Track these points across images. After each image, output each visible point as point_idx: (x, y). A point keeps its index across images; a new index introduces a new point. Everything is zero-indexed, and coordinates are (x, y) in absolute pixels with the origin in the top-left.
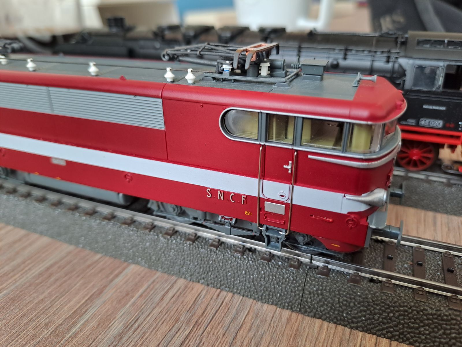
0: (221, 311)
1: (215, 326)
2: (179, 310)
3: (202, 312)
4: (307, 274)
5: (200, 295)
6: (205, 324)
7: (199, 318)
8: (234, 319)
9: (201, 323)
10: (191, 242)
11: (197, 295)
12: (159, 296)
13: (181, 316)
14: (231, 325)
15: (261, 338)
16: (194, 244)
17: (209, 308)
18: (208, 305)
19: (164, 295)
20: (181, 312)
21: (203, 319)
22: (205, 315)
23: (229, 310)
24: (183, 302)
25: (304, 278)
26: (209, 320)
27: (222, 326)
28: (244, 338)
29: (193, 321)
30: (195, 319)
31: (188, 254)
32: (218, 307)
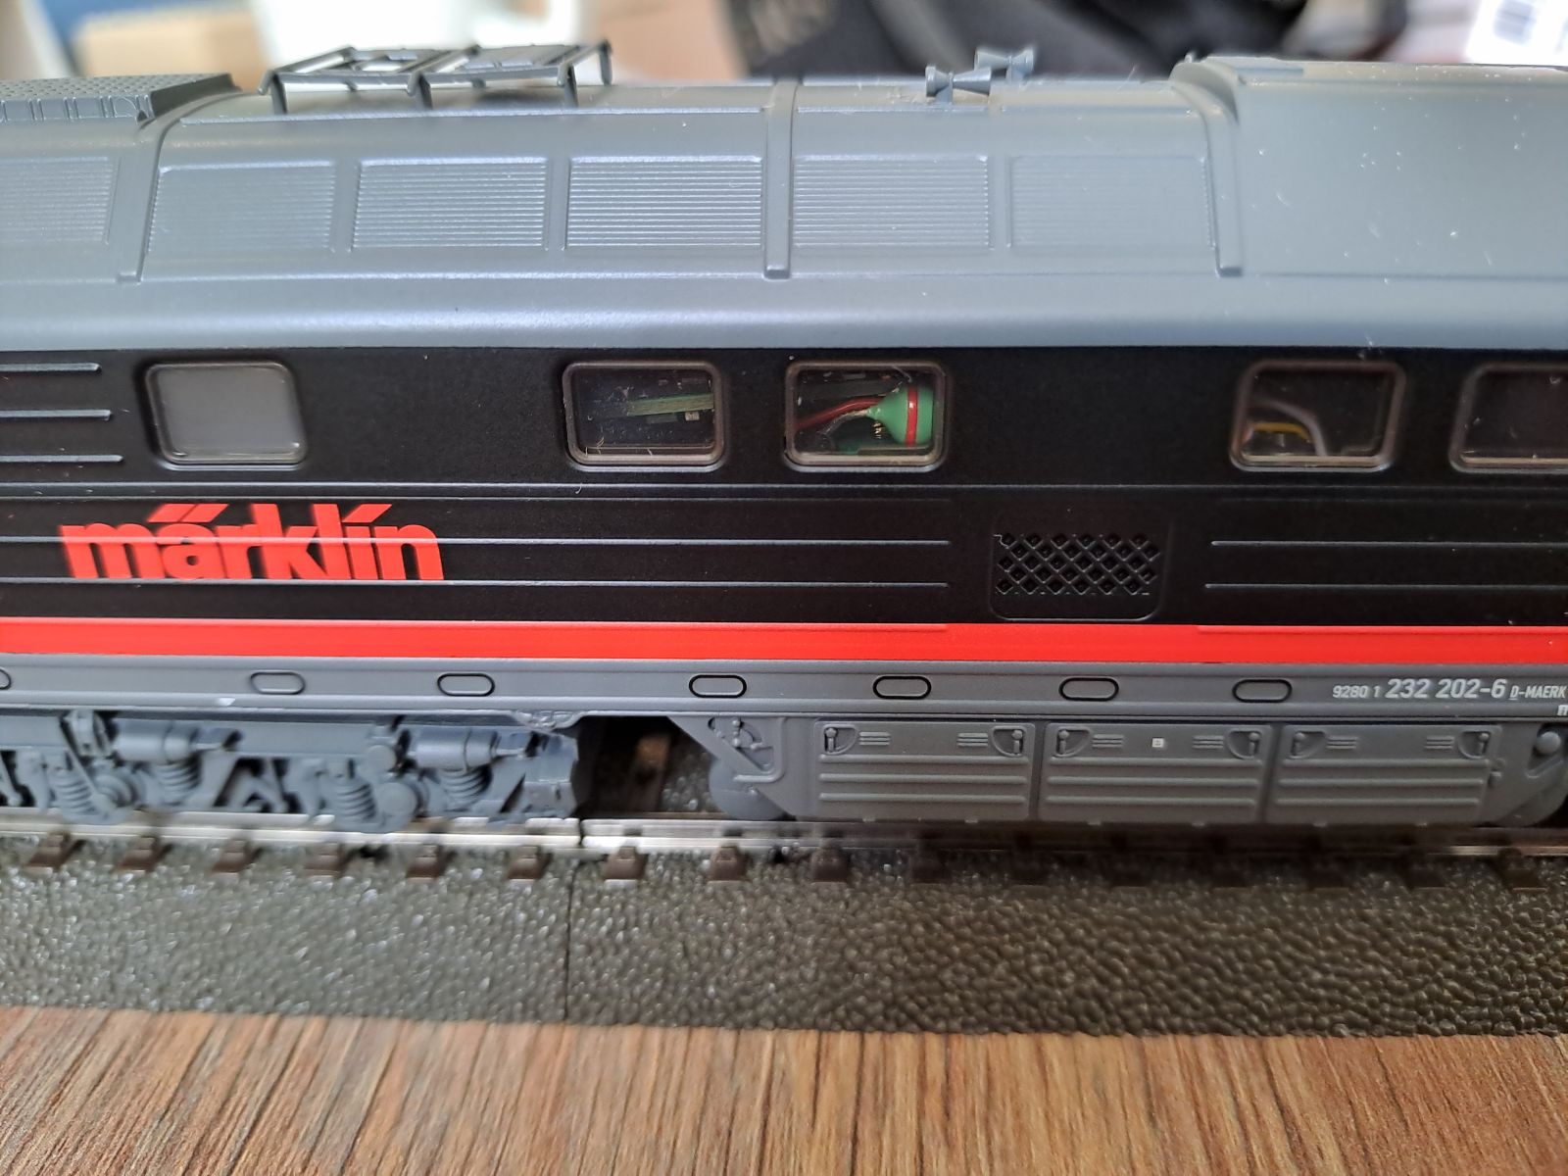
0: (291, 1085)
1: (271, 1142)
2: (127, 1123)
3: (218, 1106)
4: (571, 888)
5: (205, 1050)
6: (232, 1146)
7: (208, 1131)
8: (336, 1100)
9: (215, 1145)
10: (141, 872)
11: (192, 1052)
12: (44, 1093)
13: (136, 1139)
14: (329, 1122)
15: (442, 1139)
16: (155, 875)
17: (242, 1083)
18: (238, 1075)
19: (64, 1083)
20: (137, 1128)
21: (223, 1130)
22: (228, 1113)
23: (320, 1074)
24: (139, 1090)
25: (561, 904)
26: (247, 1129)
27: (296, 1136)
28: (379, 1153)
29: (184, 1148)
30: (192, 1136)
31: (133, 919)
32: (277, 1071)
